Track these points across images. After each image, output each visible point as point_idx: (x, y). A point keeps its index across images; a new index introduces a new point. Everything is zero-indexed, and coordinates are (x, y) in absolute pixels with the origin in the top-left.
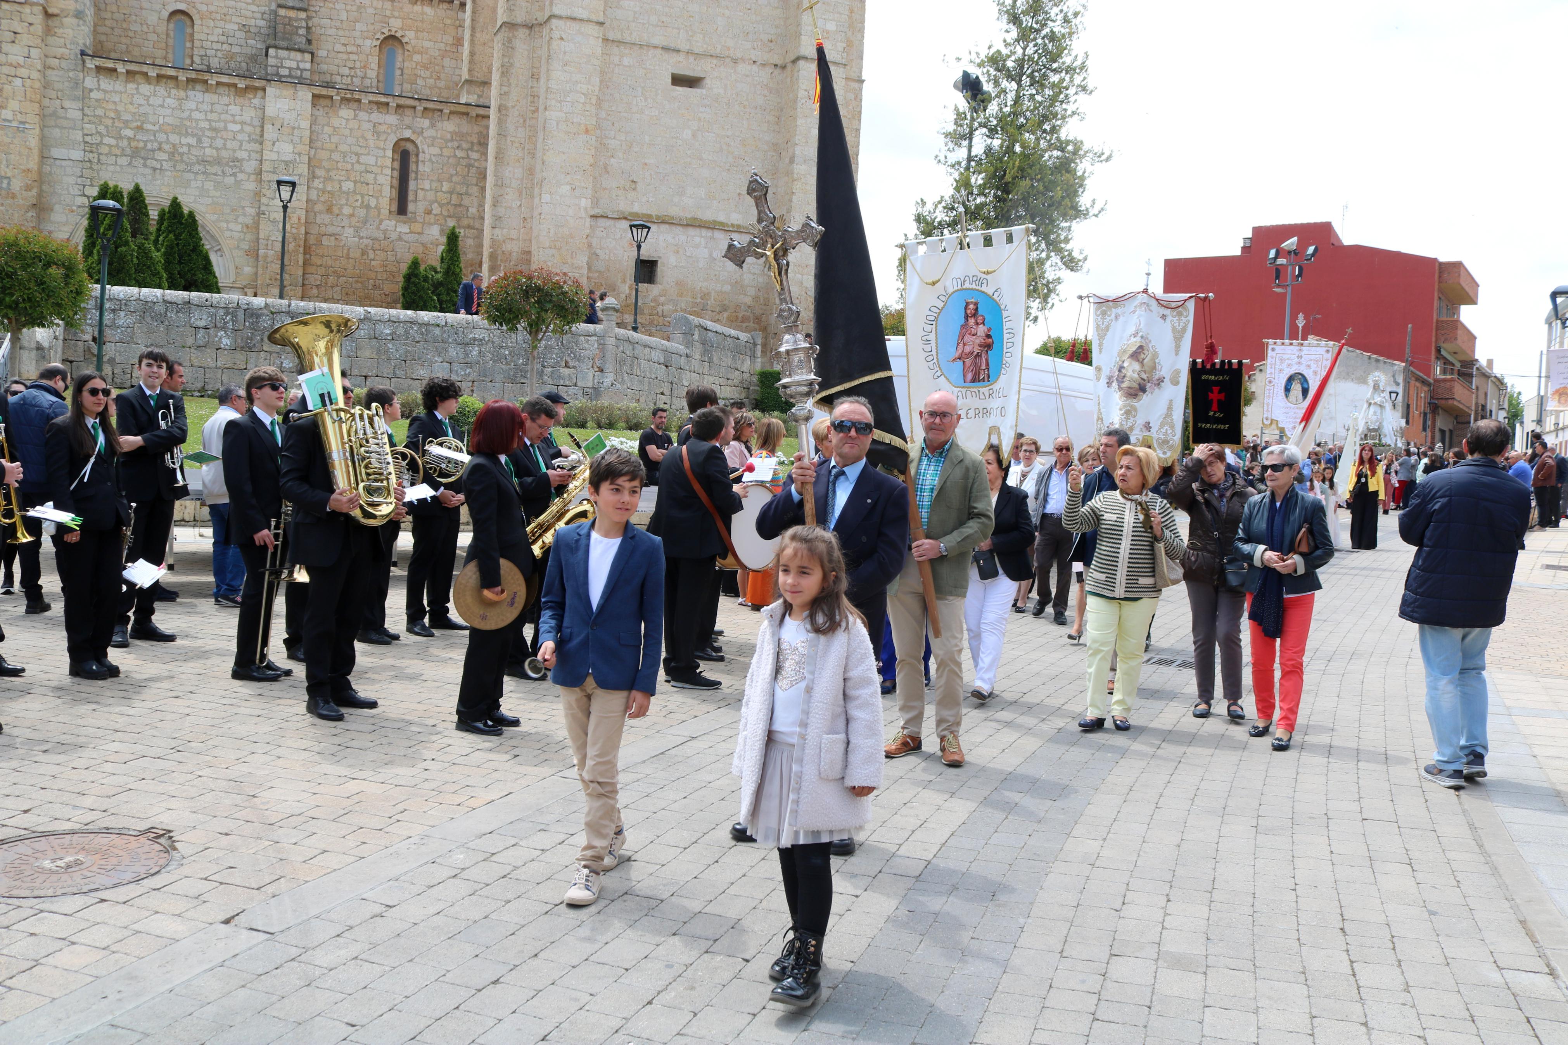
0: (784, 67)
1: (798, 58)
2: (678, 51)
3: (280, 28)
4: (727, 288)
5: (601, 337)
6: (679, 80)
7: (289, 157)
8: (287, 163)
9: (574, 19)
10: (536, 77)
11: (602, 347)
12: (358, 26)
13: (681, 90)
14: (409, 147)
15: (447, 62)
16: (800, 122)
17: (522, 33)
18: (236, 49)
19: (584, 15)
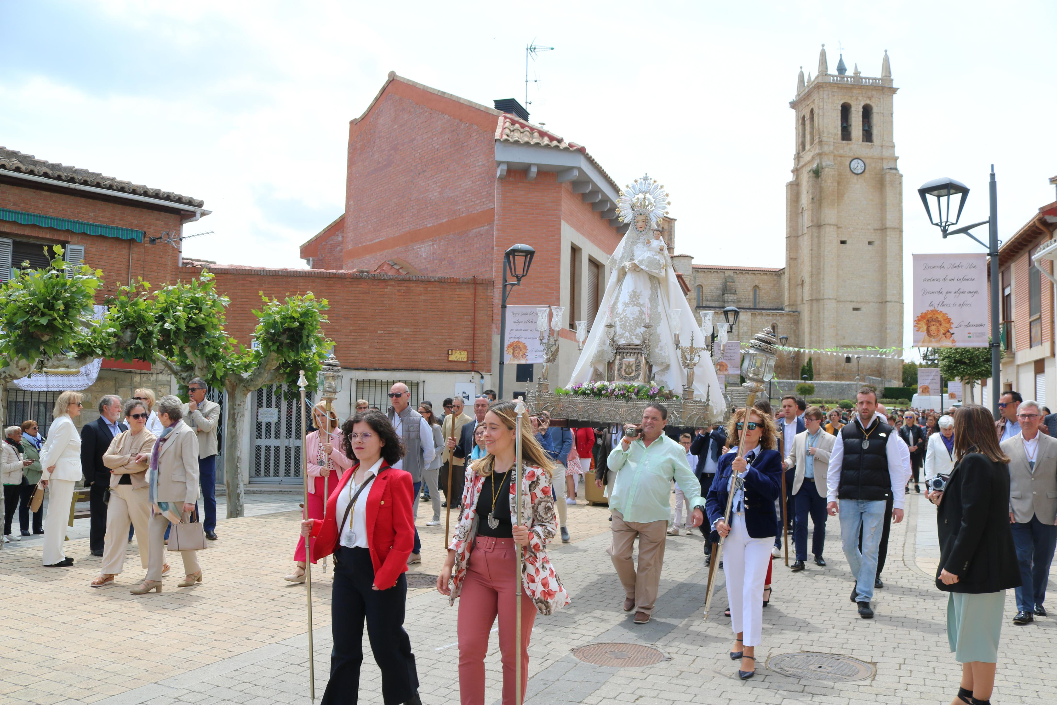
0: (882, 303)
1: (886, 302)
2: (854, 302)
3: (728, 288)
4: (870, 363)
5: (856, 385)
6: (855, 309)
7: (746, 331)
8: (746, 332)
9: (829, 299)
10: (819, 313)
11: (857, 387)
12: (747, 284)
13: (855, 312)
14: (775, 325)
15: (772, 292)
16: (888, 319)
17: (815, 302)
18: (714, 294)
19: (831, 297)
